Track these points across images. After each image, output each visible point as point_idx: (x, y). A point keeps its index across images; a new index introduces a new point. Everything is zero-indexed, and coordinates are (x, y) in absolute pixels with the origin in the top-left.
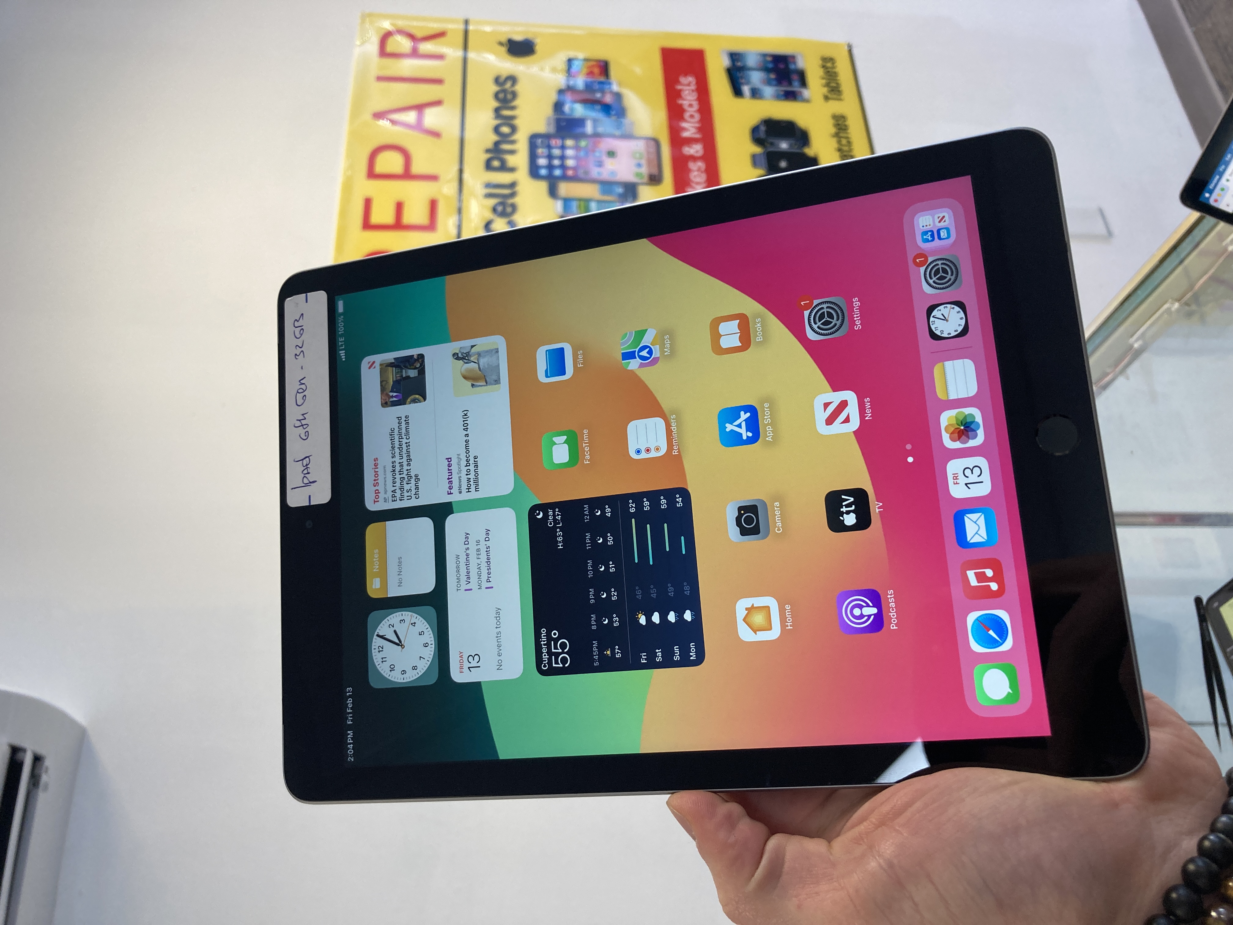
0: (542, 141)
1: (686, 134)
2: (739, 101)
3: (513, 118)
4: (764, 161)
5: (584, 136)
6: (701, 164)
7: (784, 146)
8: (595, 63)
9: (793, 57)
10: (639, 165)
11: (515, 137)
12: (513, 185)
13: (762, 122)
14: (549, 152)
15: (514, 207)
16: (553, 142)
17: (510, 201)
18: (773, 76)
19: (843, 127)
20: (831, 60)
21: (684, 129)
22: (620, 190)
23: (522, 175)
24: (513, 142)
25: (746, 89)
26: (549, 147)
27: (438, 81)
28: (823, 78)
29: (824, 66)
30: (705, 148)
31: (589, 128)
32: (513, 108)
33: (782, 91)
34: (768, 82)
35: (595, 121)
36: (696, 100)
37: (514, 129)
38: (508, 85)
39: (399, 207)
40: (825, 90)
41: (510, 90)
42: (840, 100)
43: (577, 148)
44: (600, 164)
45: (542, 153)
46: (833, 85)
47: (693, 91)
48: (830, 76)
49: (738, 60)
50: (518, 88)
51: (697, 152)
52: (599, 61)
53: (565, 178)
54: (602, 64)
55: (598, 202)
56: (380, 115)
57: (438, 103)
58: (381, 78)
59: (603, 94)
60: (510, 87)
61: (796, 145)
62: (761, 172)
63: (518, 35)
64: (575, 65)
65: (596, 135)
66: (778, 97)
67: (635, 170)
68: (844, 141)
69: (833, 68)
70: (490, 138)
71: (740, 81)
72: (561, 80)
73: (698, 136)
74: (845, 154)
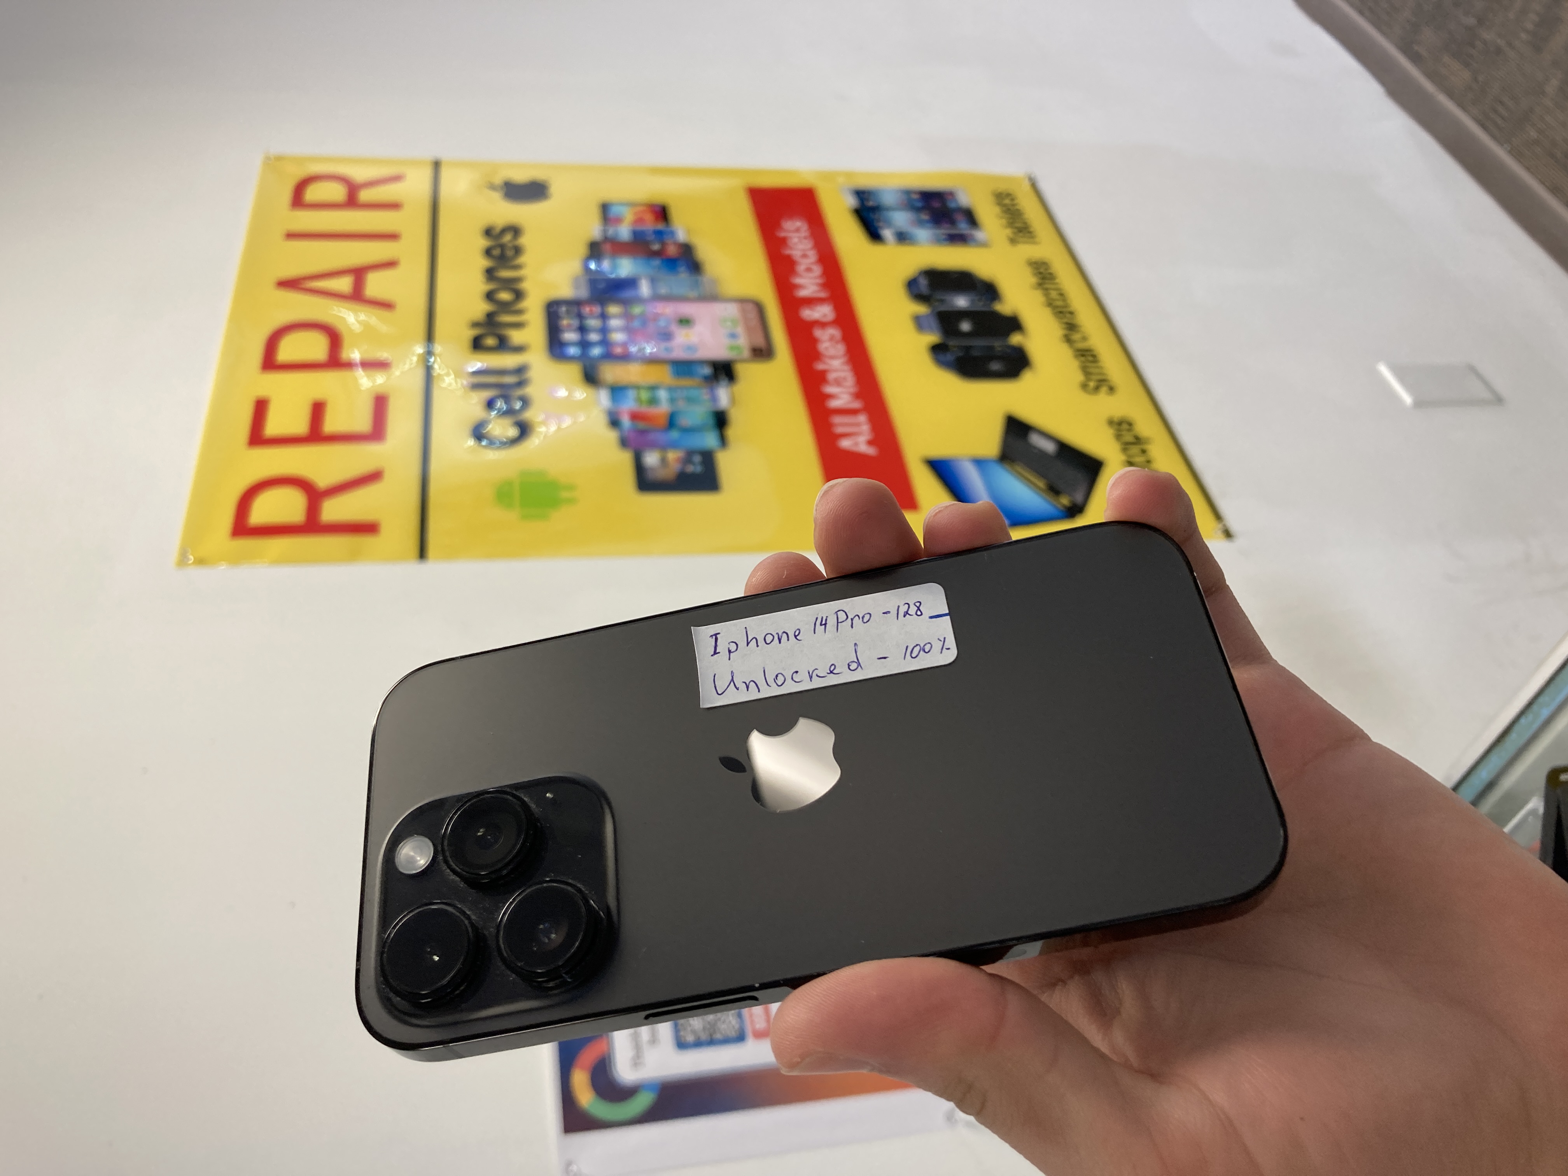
0: (568, 312)
1: (803, 293)
2: (879, 248)
3: (516, 280)
4: (934, 322)
5: (636, 300)
6: (835, 332)
7: (961, 302)
8: (645, 208)
9: (951, 194)
10: (733, 336)
11: (523, 305)
12: (520, 370)
13: (920, 272)
14: (581, 322)
15: (526, 402)
16: (586, 310)
17: (519, 392)
18: (925, 217)
19: (1048, 276)
20: (1008, 195)
21: (800, 286)
22: (707, 371)
23: (536, 356)
24: (520, 312)
25: (887, 234)
26: (580, 316)
27: (392, 237)
28: (1002, 218)
29: (999, 203)
30: (837, 310)
31: (645, 289)
32: (518, 267)
33: (945, 234)
34: (920, 223)
35: (653, 281)
36: (812, 249)
37: (519, 295)
38: (507, 238)
39: (318, 410)
40: (1009, 232)
41: (510, 245)
42: (1035, 243)
43: (627, 316)
44: (666, 336)
45: (569, 326)
46: (1018, 225)
48: (1013, 214)
49: (868, 200)
50: (523, 241)
51: (825, 315)
52: (651, 205)
53: (609, 356)
54: (658, 208)
55: (670, 389)
56: (290, 284)
57: (390, 264)
58: (291, 236)
59: (663, 244)
60: (510, 241)
61: (980, 300)
62: (933, 338)
63: (521, 176)
64: (615, 211)
65: (657, 298)
66: (938, 241)
67: (727, 341)
68: (1054, 294)
69: (1013, 205)
70: (480, 308)
71: (876, 224)
72: (594, 229)
73: (823, 294)
74: (1059, 310)
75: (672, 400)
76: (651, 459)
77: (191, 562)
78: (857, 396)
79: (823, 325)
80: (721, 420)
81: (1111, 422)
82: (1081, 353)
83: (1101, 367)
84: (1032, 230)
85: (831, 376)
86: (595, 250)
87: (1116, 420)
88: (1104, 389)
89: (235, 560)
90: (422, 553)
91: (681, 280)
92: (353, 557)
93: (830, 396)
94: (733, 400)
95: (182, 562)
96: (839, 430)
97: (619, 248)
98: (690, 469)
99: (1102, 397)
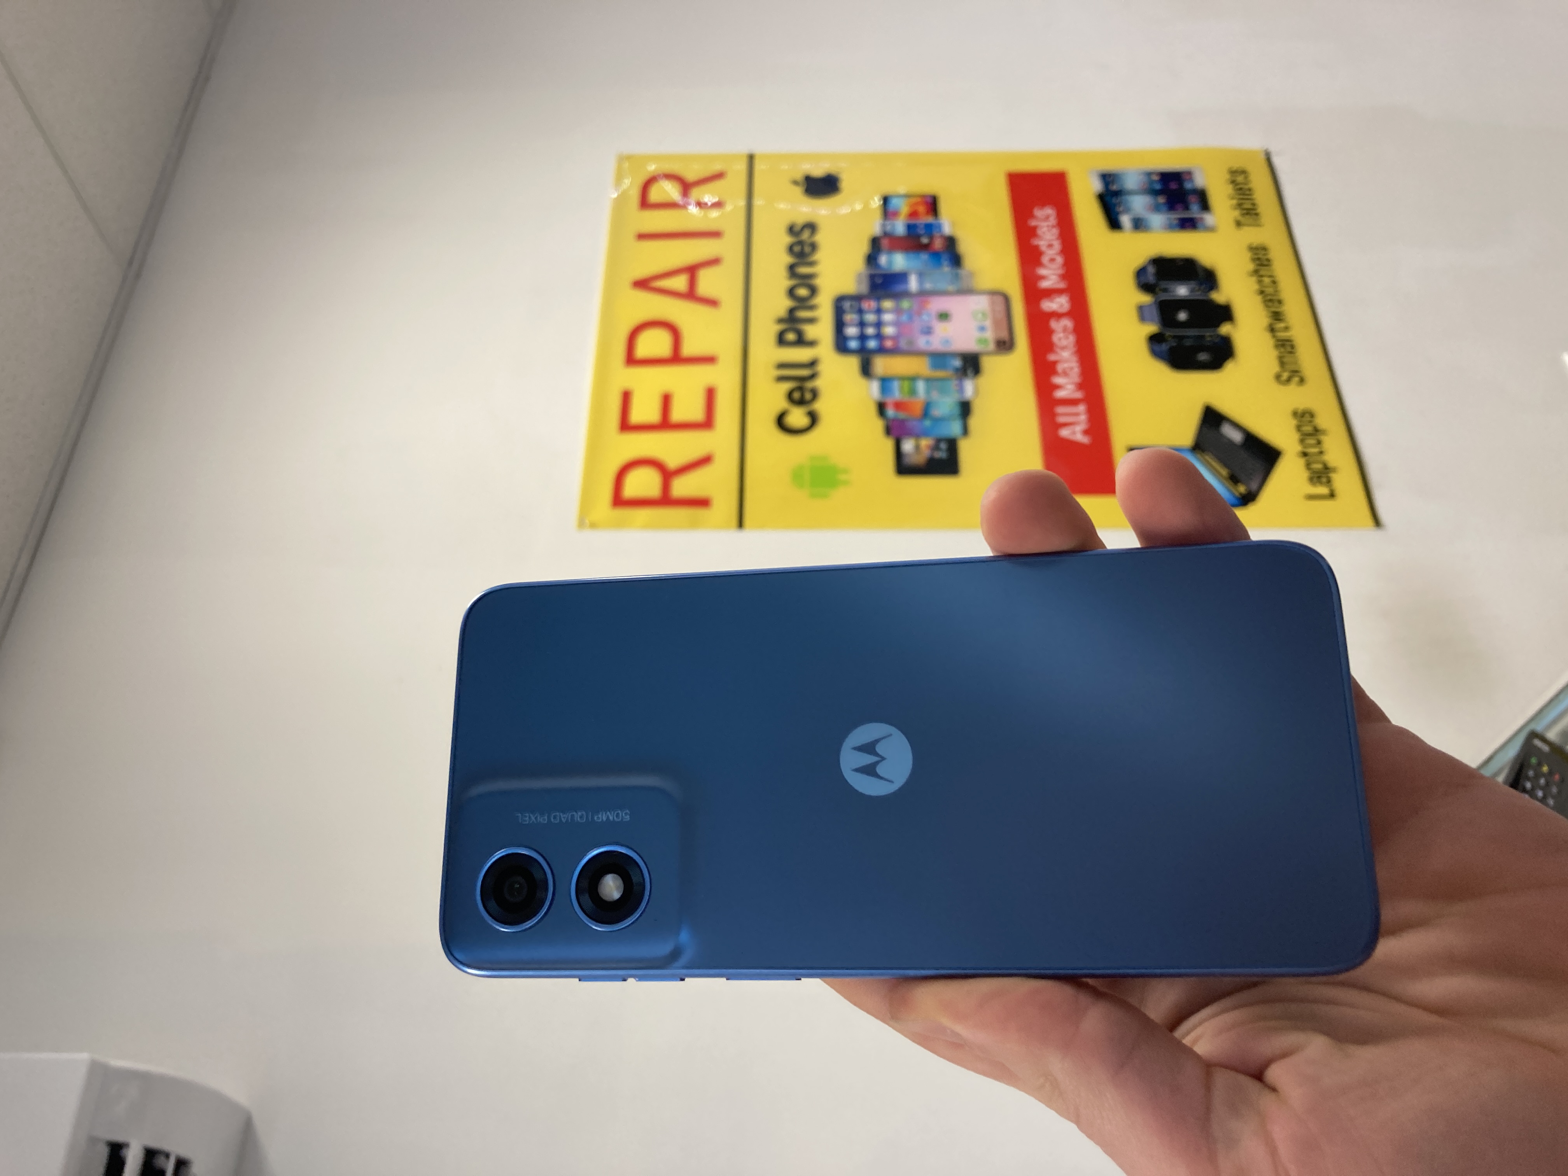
0: (851, 306)
1: (1045, 284)
2: (1116, 236)
3: (813, 276)
4: (1155, 312)
5: (906, 294)
6: (1067, 323)
7: (1182, 291)
8: (919, 200)
9: (1189, 173)
10: (982, 329)
11: (815, 301)
12: (813, 364)
13: (1150, 261)
14: (861, 318)
15: (815, 394)
16: (866, 305)
17: (809, 385)
18: (1161, 200)
19: (1265, 263)
20: (1243, 172)
21: (1043, 278)
22: (957, 363)
23: (825, 350)
24: (812, 308)
25: (1125, 220)
26: (860, 312)
27: (715, 234)
28: (1233, 198)
29: (1233, 182)
30: (1073, 300)
31: (913, 284)
32: (812, 264)
33: (1176, 218)
34: (1156, 208)
35: (921, 275)
36: (1057, 238)
37: (813, 290)
38: (805, 235)
39: (666, 401)
40: (1237, 213)
41: (809, 241)
42: (1259, 225)
43: (898, 311)
44: (928, 331)
45: (852, 320)
46: (1247, 205)
47: (1053, 227)
48: (1244, 194)
49: (1113, 182)
50: (819, 238)
51: (1062, 306)
52: (924, 197)
53: (882, 350)
54: (929, 200)
55: (928, 380)
56: (642, 284)
57: (714, 262)
58: (643, 237)
59: (931, 237)
60: (808, 238)
61: (1199, 290)
62: (1152, 328)
63: (818, 171)
64: (895, 203)
65: (923, 292)
66: (1170, 227)
67: (977, 334)
68: (1267, 281)
69: (1246, 184)
70: (784, 304)
71: (1117, 209)
72: (874, 226)
73: (1062, 285)
74: (1269, 298)
75: (928, 391)
76: (908, 446)
77: (585, 526)
78: (1080, 386)
80: (965, 409)
81: (1295, 414)
82: (1280, 343)
83: (1297, 359)
84: (1258, 211)
85: (1060, 368)
86: (875, 243)
87: (1300, 411)
88: (1296, 379)
89: (615, 527)
90: (741, 524)
91: (944, 274)
92: (692, 525)
93: (1057, 387)
94: (976, 391)
95: (580, 525)
96: (1061, 420)
97: (895, 243)
98: (938, 454)
99: (1293, 387)
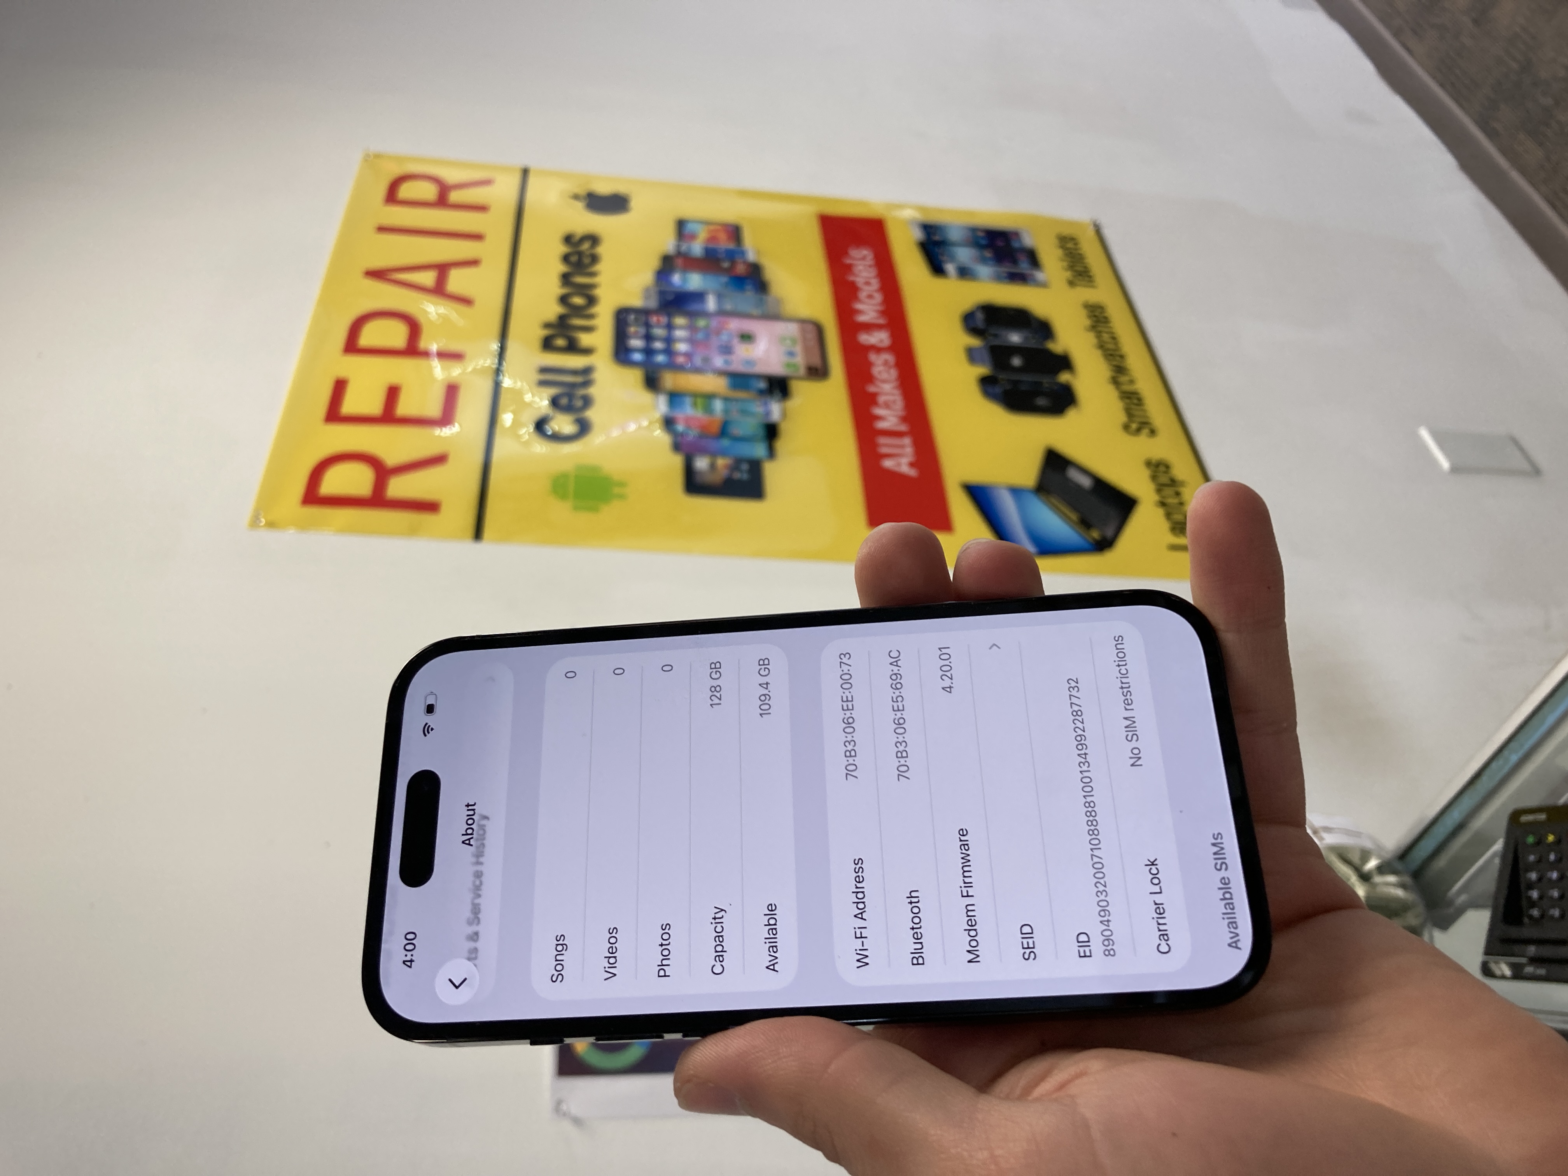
0: (636, 320)
1: (862, 318)
2: (940, 281)
3: (592, 286)
4: (986, 355)
5: (702, 313)
6: (889, 357)
7: (1015, 338)
8: (719, 227)
9: (1016, 234)
10: (791, 354)
11: (596, 310)
12: (587, 371)
13: (977, 307)
14: (648, 330)
15: (587, 402)
16: (654, 319)
17: (582, 392)
18: (988, 254)
19: (1103, 319)
20: (1073, 239)
21: (860, 312)
22: (762, 385)
23: (602, 359)
24: (591, 317)
25: (950, 268)
26: (648, 325)
27: (477, 237)
28: (1062, 260)
29: (1062, 246)
30: (893, 336)
31: (711, 304)
32: (593, 274)
33: (1006, 272)
34: (983, 260)
35: (720, 297)
37: (592, 301)
38: (586, 246)
39: (393, 393)
40: (1068, 274)
41: (588, 253)
42: (1093, 287)
43: (692, 328)
44: (727, 350)
45: (636, 332)
46: (1079, 268)
47: (870, 266)
48: (1074, 258)
49: (934, 234)
50: (601, 250)
51: (881, 341)
52: (725, 225)
53: (671, 364)
54: (731, 228)
55: (726, 399)
56: (377, 274)
57: (473, 263)
58: (382, 229)
59: (733, 263)
60: (587, 250)
61: (1033, 338)
62: (982, 370)
63: (603, 188)
64: (690, 227)
65: (722, 313)
66: (998, 278)
67: (786, 359)
68: (1106, 337)
69: (1076, 249)
70: (554, 310)
71: (940, 257)
72: (668, 243)
73: (881, 321)
74: (1109, 352)
75: (726, 411)
76: (701, 463)
77: (262, 524)
78: (904, 419)
79: (878, 350)
80: (771, 432)
81: (1149, 464)
82: (1126, 395)
83: (1145, 411)
84: (1091, 274)
85: (881, 399)
86: (667, 265)
87: (1154, 461)
88: (1146, 431)
89: (303, 526)
90: (478, 533)
91: (746, 299)
92: (412, 532)
93: (878, 418)
94: (784, 414)
95: (254, 523)
96: (884, 450)
97: (691, 263)
98: (737, 476)
99: (1143, 439)
